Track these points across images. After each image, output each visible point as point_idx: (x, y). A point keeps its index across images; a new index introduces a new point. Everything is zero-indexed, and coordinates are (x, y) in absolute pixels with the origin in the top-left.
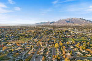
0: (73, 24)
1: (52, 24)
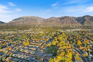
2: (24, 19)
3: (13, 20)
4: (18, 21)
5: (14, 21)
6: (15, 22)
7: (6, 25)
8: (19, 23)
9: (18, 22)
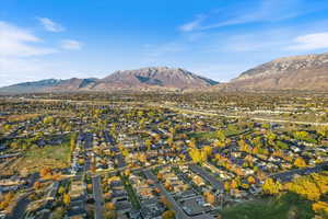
0: (162, 88)
1: (87, 89)
2: (281, 68)
3: (243, 74)
4: (258, 75)
5: (247, 77)
6: (249, 81)
7: (221, 91)
8: (260, 84)
9: (257, 80)
